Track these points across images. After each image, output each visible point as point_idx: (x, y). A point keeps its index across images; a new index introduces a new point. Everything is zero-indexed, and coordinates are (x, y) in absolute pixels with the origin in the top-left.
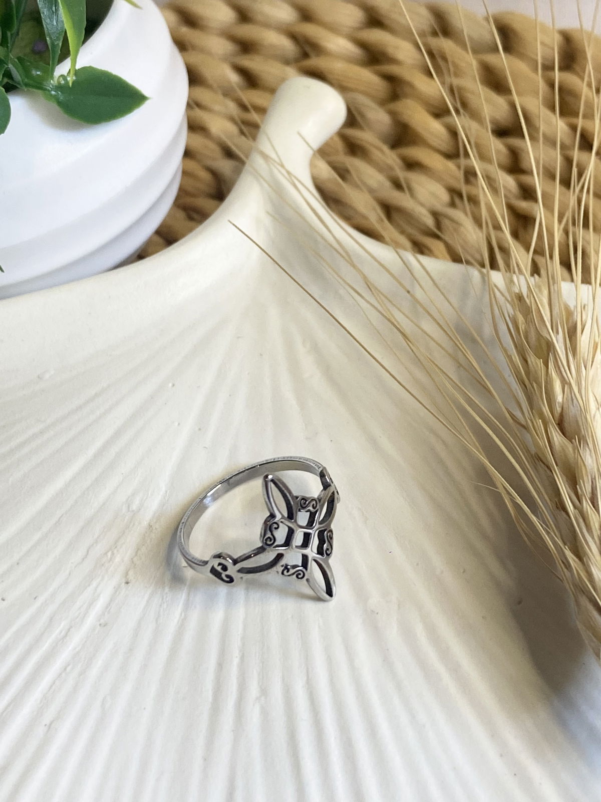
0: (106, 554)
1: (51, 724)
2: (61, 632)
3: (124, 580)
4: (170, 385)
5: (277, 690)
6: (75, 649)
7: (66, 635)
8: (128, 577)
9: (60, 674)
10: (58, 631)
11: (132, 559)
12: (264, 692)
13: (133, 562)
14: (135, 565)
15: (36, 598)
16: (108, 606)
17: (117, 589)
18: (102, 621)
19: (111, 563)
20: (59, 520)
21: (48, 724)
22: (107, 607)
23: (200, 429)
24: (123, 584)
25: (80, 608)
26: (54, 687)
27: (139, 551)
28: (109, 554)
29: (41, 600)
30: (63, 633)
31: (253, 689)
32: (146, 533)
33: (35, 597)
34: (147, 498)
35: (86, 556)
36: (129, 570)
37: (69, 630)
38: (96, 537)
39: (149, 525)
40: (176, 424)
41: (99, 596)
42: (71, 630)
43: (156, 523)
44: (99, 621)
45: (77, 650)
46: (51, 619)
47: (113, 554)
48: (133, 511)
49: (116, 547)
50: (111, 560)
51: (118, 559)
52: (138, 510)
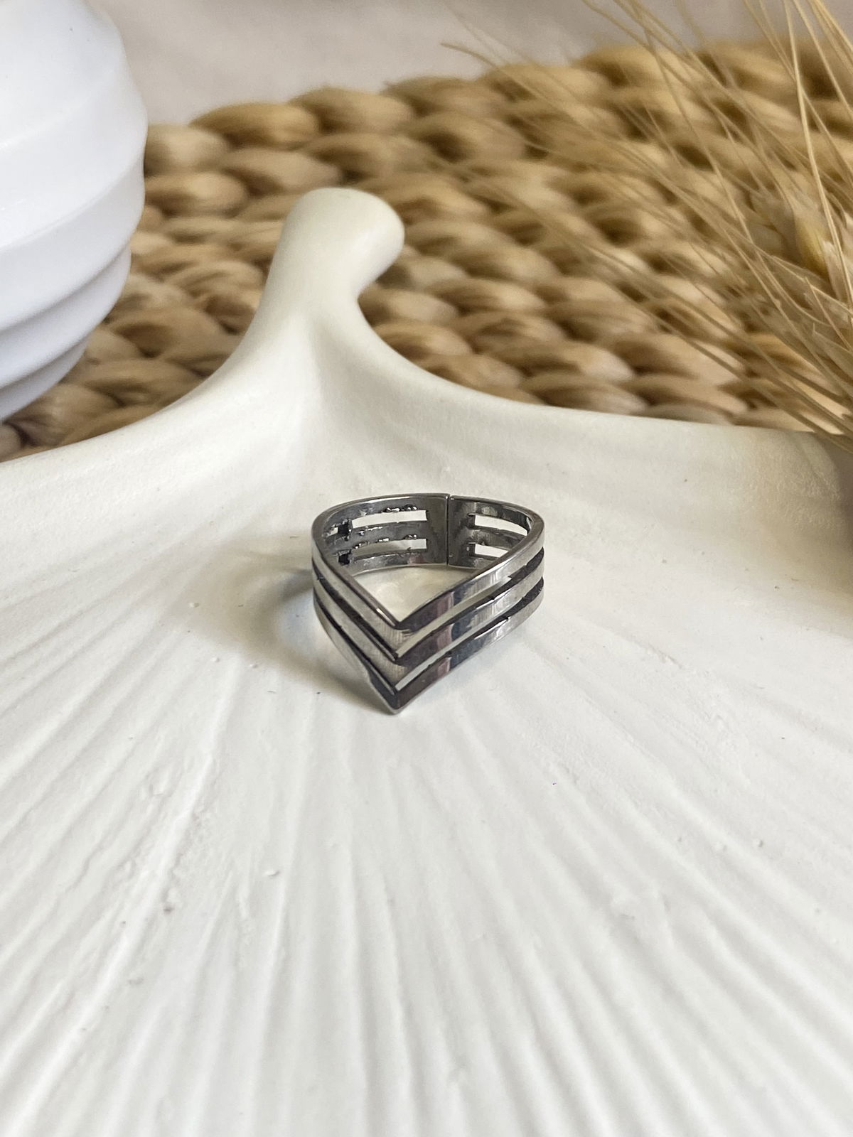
0: (121, 865)
3: (161, 906)
8: (169, 900)
11: (171, 875)
13: (173, 877)
14: (178, 880)
17: (151, 923)
18: (133, 975)
19: (134, 880)
20: (22, 818)
22: (138, 952)
24: (161, 913)
27: (182, 862)
28: (128, 866)
32: (190, 827)
34: (181, 775)
35: (84, 873)
36: (168, 889)
38: (98, 840)
39: (193, 814)
40: (215, 659)
41: (119, 934)
43: (204, 811)
44: (127, 974)
47: (134, 865)
48: (159, 795)
49: (138, 855)
50: (132, 875)
51: (144, 874)
52: (170, 793)
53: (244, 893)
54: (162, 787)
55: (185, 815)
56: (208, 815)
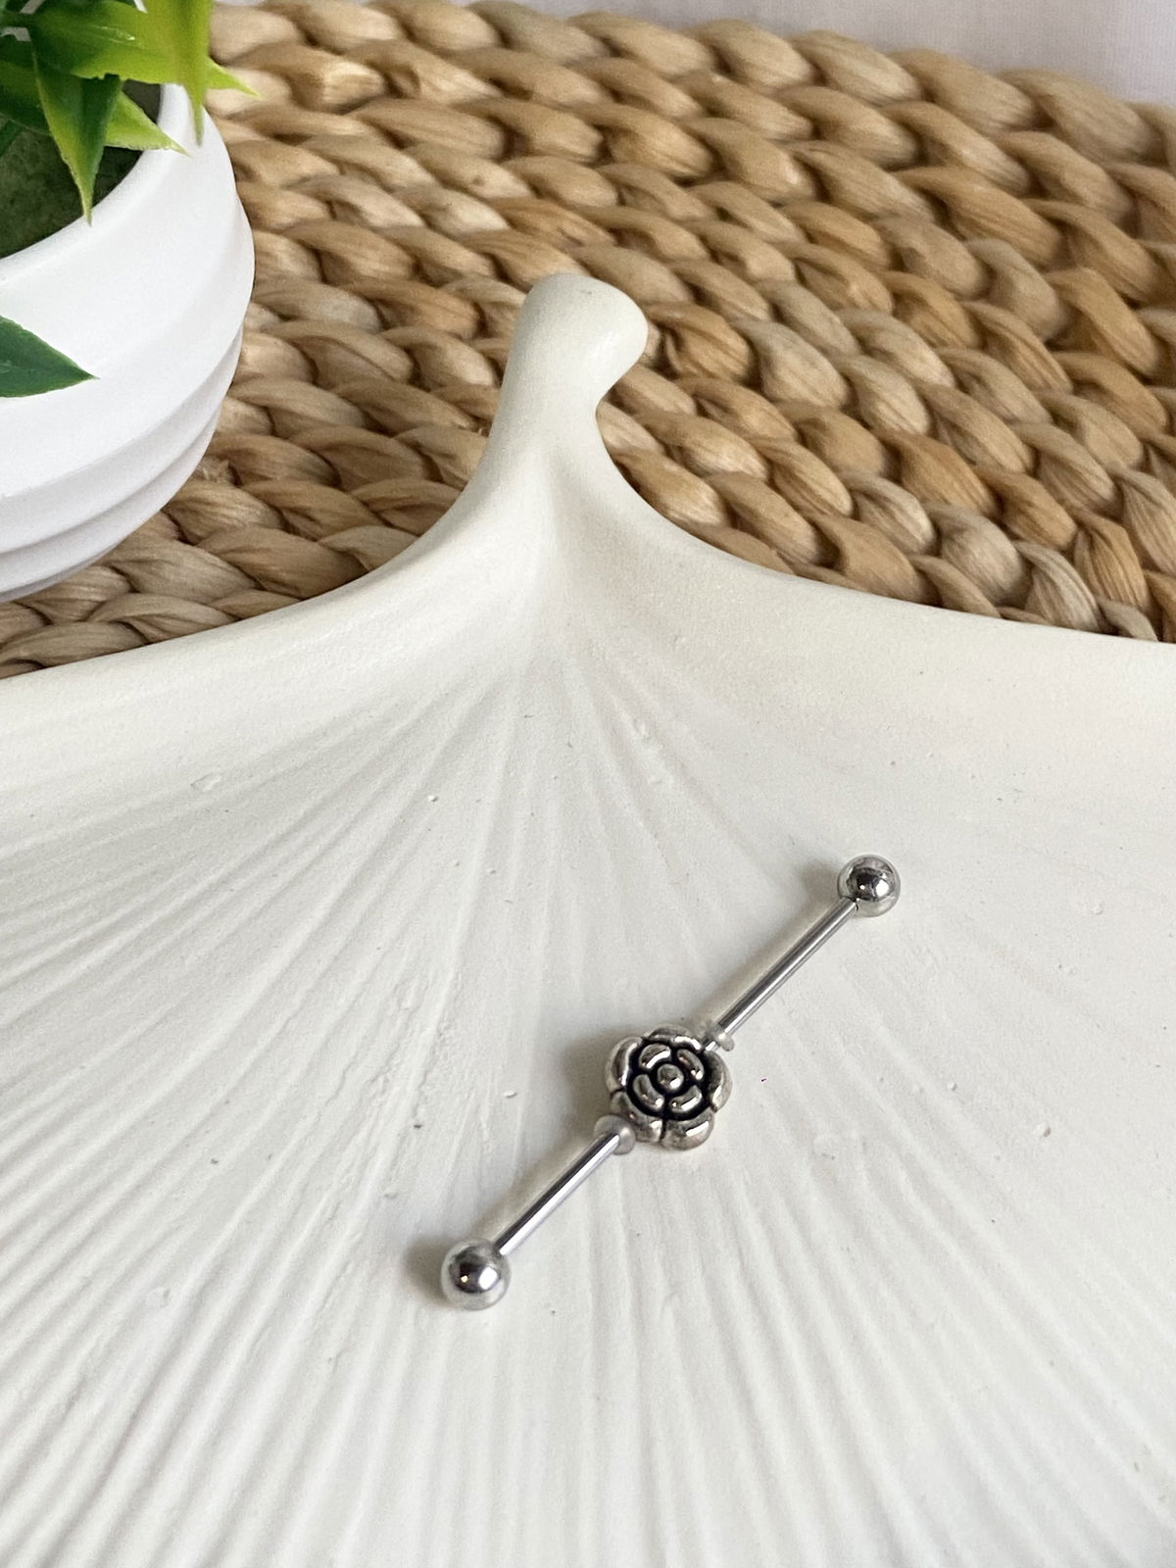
0: (374, 1080)
1: (339, 1356)
2: (323, 1213)
3: (413, 1122)
4: (431, 798)
5: (696, 1287)
6: (353, 1236)
7: (333, 1217)
8: (418, 1116)
9: (337, 1278)
10: (317, 1212)
11: (420, 1086)
12: (675, 1289)
13: (421, 1093)
14: (426, 1098)
15: (270, 1157)
16: (394, 1163)
17: (403, 1138)
18: (389, 1190)
19: (386, 1095)
20: (284, 1027)
21: (332, 1355)
22: (392, 1169)
23: (493, 872)
24: (412, 1129)
25: (348, 1171)
26: (331, 1300)
27: (430, 1076)
28: (381, 1079)
29: (278, 1162)
30: (328, 1214)
31: (658, 1284)
32: (435, 1043)
33: (268, 1154)
34: (427, 988)
35: (340, 1088)
36: (417, 1105)
37: (337, 1208)
38: (352, 1054)
39: (438, 1030)
40: (455, 862)
41: (375, 1149)
42: (341, 1206)
43: (446, 1028)
44: (384, 1189)
45: (358, 1236)
46: (303, 1190)
47: (386, 1081)
48: (407, 1009)
49: (390, 1069)
50: (384, 1092)
51: (396, 1089)
52: (417, 1008)
53: (484, 1116)
54: (409, 1003)
55: (431, 1030)
56: (452, 1032)
